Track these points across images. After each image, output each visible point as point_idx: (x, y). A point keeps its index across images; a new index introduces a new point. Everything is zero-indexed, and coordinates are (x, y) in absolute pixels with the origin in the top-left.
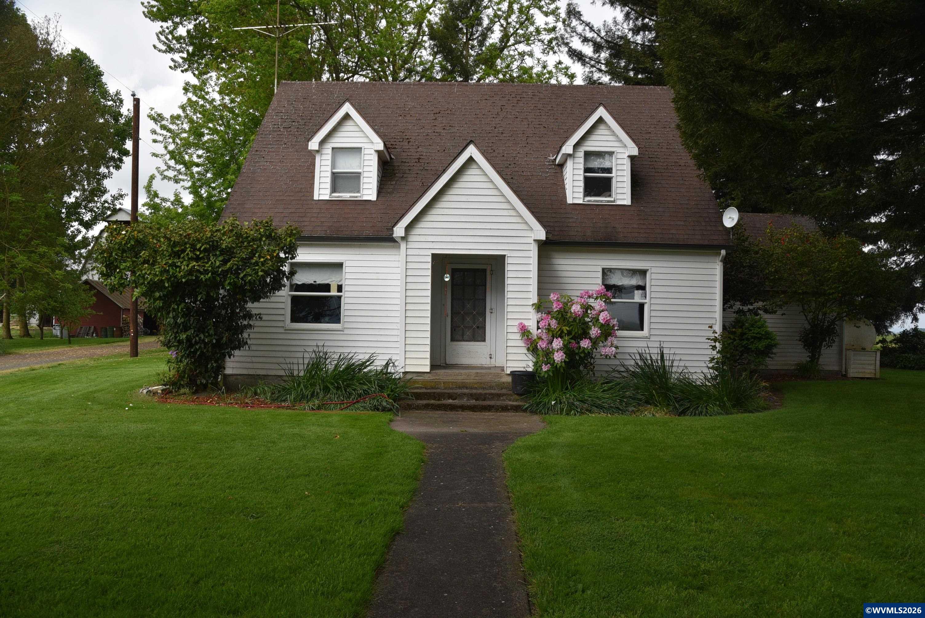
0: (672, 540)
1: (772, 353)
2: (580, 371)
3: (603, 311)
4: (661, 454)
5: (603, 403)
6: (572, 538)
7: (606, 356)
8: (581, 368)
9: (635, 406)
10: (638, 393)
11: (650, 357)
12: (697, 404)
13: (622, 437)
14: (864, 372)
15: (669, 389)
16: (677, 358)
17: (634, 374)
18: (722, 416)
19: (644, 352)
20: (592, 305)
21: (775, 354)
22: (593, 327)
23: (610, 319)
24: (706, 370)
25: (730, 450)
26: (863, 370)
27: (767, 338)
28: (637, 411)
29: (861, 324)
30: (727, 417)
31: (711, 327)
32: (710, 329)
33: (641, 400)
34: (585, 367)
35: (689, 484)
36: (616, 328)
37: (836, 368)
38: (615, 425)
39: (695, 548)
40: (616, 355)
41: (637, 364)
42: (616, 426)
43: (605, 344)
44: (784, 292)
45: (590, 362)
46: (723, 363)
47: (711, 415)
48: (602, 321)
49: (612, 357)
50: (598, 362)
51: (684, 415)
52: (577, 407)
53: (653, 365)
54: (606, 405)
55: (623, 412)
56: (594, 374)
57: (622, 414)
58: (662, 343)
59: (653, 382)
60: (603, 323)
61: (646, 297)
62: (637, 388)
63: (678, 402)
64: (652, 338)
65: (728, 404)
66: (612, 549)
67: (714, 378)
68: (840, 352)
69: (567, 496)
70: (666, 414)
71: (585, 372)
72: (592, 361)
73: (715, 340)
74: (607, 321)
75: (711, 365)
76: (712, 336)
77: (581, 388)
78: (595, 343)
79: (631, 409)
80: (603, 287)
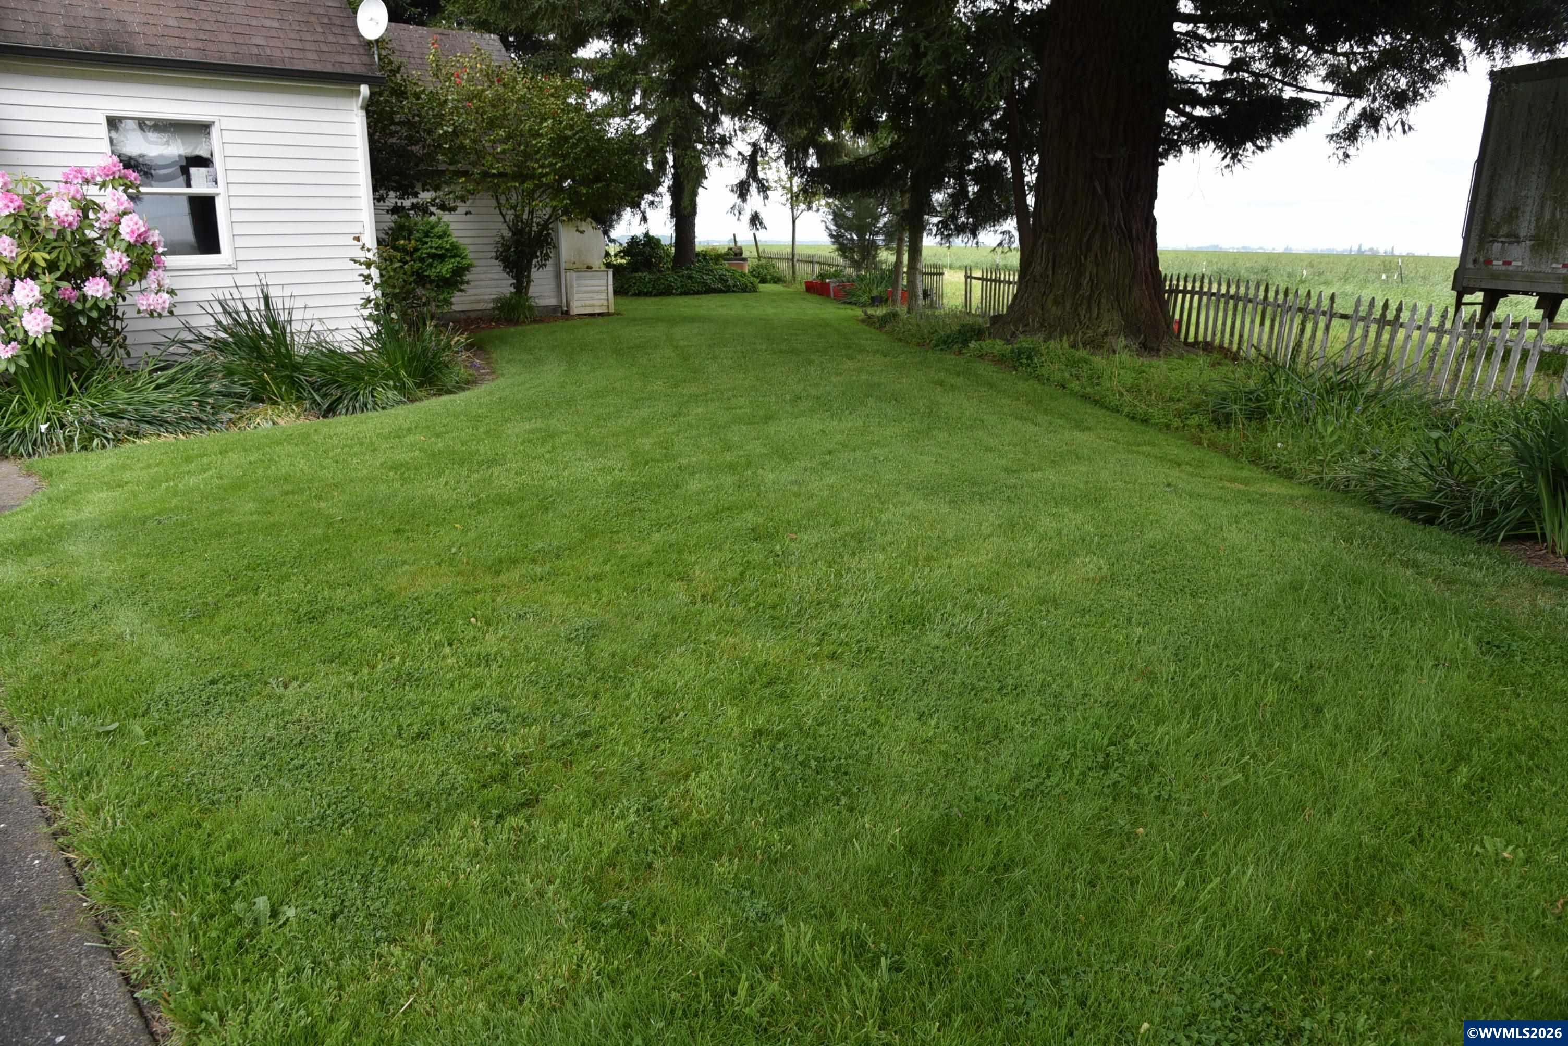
0: (423, 703)
1: (462, 283)
2: (94, 349)
3: (125, 213)
4: (323, 505)
5: (162, 412)
6: (194, 770)
7: (151, 314)
8: (95, 342)
9: (232, 411)
10: (234, 382)
11: (245, 306)
12: (355, 389)
13: (225, 481)
14: (593, 306)
15: (296, 368)
16: (299, 303)
17: (219, 346)
18: (405, 407)
19: (228, 297)
20: (97, 200)
21: (467, 283)
22: (108, 251)
23: (146, 232)
24: (361, 324)
25: (447, 472)
26: (591, 302)
27: (454, 256)
28: (239, 419)
29: (584, 226)
30: (410, 407)
31: (358, 239)
32: (356, 243)
33: (242, 396)
34: (105, 339)
35: (404, 562)
36: (160, 250)
37: (553, 302)
38: (202, 456)
39: (476, 710)
40: (175, 310)
41: (219, 323)
42: (205, 460)
43: (144, 283)
44: (465, 174)
45: (113, 329)
46: (388, 308)
47: (383, 408)
48: (127, 238)
49: (165, 313)
50: (132, 326)
51: (334, 414)
52: (104, 431)
53: (251, 322)
54: (169, 416)
55: (210, 425)
56: (128, 354)
57: (209, 429)
58: (262, 276)
59: (261, 357)
60: (132, 241)
61: (216, 182)
62: (229, 372)
63: (318, 390)
64: (242, 268)
65: (409, 382)
66: (303, 766)
67: (377, 337)
68: (558, 276)
69: (145, 654)
70: (298, 417)
71: (105, 350)
72: (118, 325)
73: (368, 265)
74: (140, 236)
75: (366, 313)
76: (362, 255)
77: (105, 387)
78: (119, 283)
79: (226, 416)
80: (116, 159)
